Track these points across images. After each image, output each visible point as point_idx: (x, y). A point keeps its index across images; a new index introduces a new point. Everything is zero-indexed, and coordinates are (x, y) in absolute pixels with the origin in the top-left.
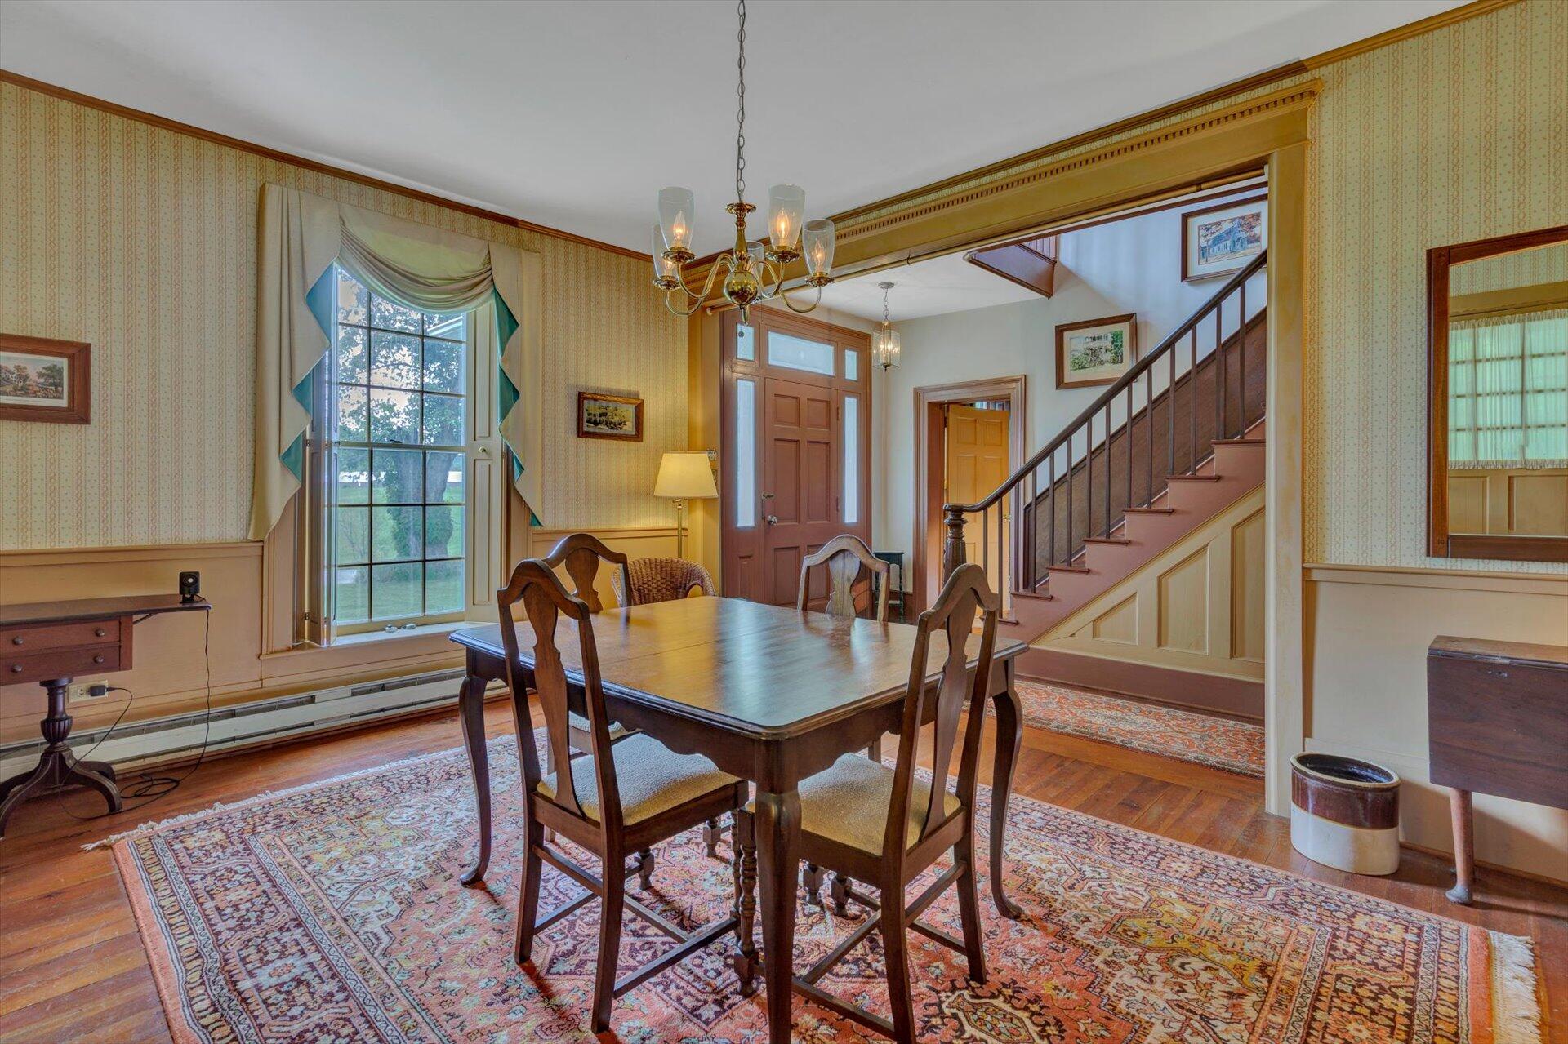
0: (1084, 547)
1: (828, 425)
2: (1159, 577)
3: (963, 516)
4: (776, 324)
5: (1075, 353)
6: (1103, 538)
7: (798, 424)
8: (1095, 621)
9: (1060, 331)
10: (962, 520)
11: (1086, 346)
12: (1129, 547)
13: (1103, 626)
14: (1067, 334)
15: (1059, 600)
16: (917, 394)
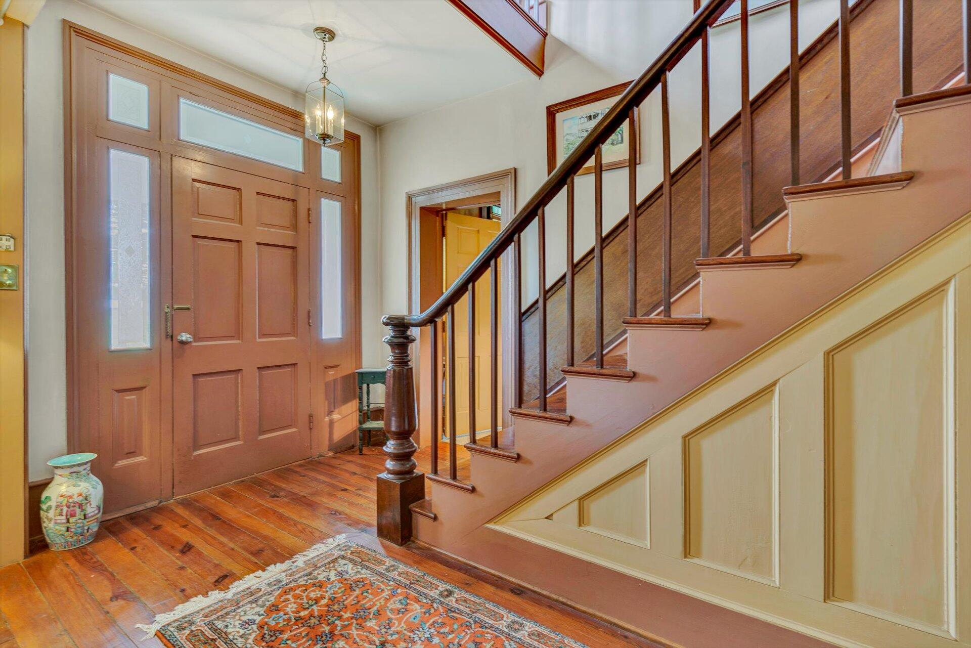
0: (564, 379)
1: (295, 227)
2: (685, 437)
3: (408, 333)
4: (194, 91)
5: (568, 137)
6: (594, 368)
7: (241, 223)
8: (582, 499)
9: (552, 112)
10: (407, 338)
11: (581, 127)
12: (633, 384)
13: (595, 507)
14: (559, 116)
15: (529, 462)
16: (409, 198)
